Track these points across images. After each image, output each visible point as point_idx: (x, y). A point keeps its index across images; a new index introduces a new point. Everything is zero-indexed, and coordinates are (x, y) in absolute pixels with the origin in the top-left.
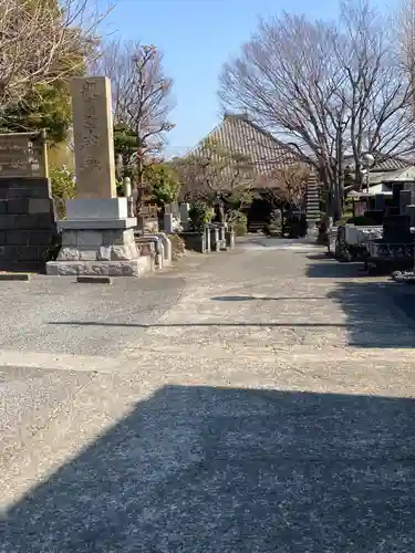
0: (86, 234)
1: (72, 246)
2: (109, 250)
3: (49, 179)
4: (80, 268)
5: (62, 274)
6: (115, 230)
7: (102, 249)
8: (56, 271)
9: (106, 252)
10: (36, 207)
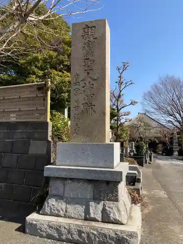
0: (75, 185)
1: (59, 197)
2: (100, 207)
3: (50, 124)
4: (64, 231)
5: (41, 236)
6: (108, 182)
7: (92, 204)
8: (35, 230)
9: (96, 210)
10: (36, 148)
